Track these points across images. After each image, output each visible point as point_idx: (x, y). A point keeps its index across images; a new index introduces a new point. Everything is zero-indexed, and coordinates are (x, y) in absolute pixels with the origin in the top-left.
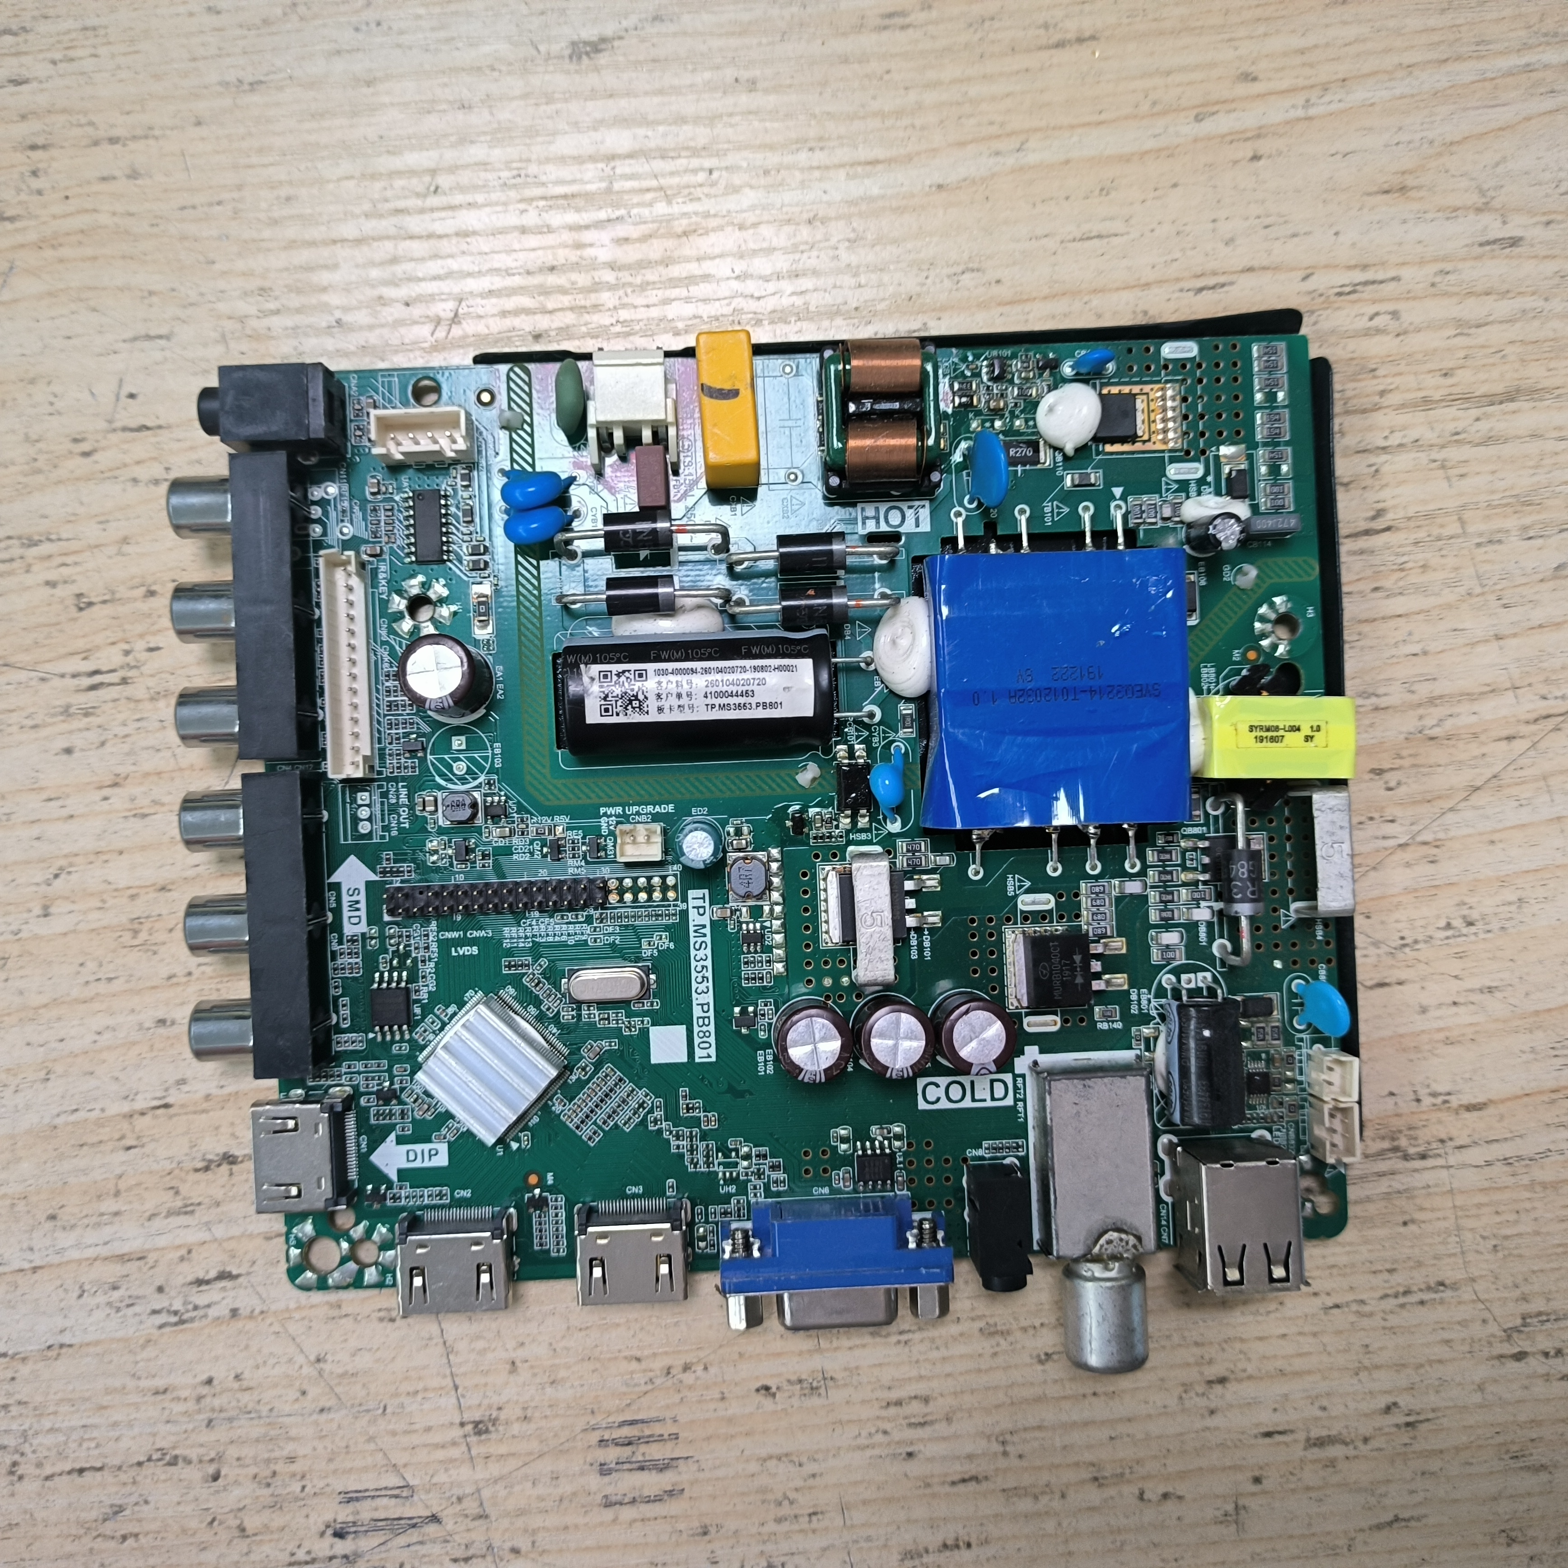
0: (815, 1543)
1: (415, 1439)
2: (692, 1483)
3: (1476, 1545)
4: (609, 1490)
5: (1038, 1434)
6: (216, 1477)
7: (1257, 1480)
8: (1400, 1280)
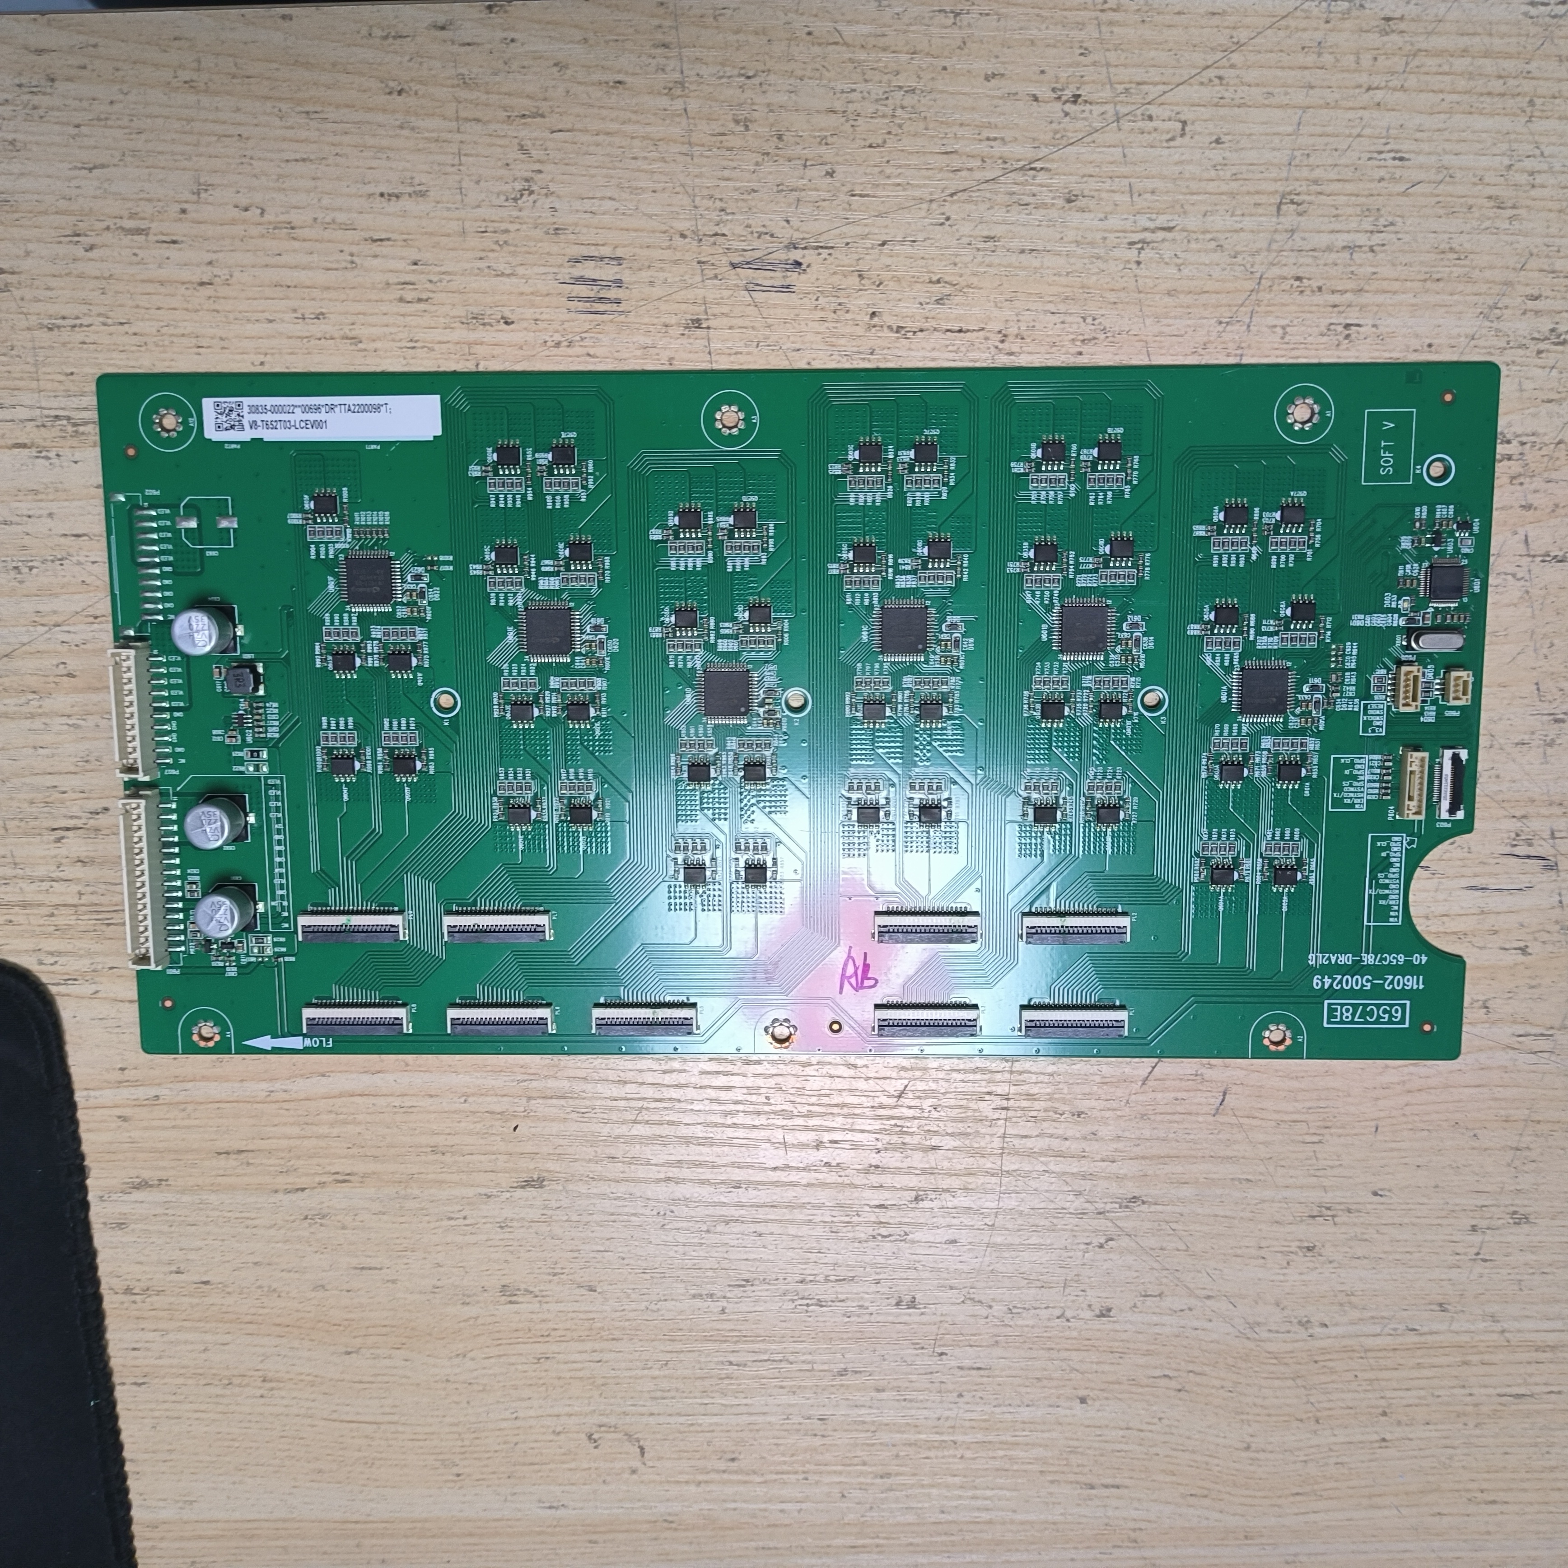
0: (482, 212)
1: (740, 322)
2: (561, 266)
3: (37, 143)
4: (616, 269)
5: (329, 265)
6: (874, 314)
7: (184, 211)
8: (79, 336)
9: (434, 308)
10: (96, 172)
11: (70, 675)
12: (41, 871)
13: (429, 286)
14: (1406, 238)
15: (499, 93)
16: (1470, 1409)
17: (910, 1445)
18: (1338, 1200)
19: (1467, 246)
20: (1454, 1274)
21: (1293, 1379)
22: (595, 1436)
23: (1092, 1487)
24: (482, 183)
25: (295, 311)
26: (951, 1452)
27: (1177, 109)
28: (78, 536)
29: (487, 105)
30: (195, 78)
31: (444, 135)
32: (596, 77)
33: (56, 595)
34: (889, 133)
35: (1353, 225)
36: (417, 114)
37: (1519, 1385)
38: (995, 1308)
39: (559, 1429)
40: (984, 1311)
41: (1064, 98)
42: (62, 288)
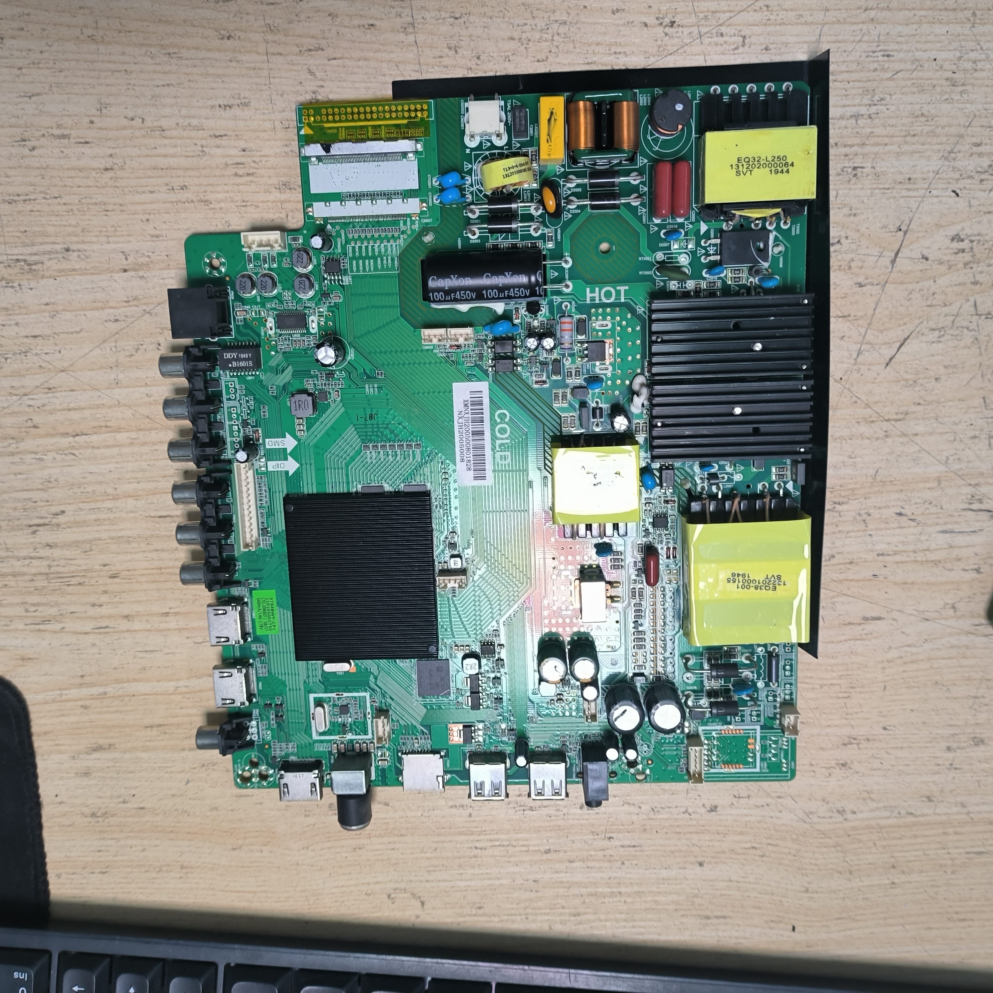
9: (256, 179)
10: (33, 98)
11: (35, 427)
12: (23, 553)
13: (253, 165)
14: (893, 108)
15: (294, 36)
16: (949, 862)
17: (592, 895)
18: (862, 733)
19: (933, 111)
20: (936, 778)
21: (834, 847)
22: (392, 896)
23: (708, 918)
24: (285, 96)
25: (167, 185)
26: (618, 899)
27: (739, 28)
28: (35, 337)
29: (285, 44)
30: (95, 33)
31: (258, 65)
32: (356, 22)
33: (24, 376)
34: (550, 52)
35: (857, 101)
36: (240, 52)
37: (979, 846)
38: (643, 807)
39: (369, 892)
40: (636, 810)
41: (664, 24)
42: (16, 176)
